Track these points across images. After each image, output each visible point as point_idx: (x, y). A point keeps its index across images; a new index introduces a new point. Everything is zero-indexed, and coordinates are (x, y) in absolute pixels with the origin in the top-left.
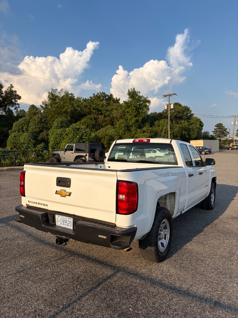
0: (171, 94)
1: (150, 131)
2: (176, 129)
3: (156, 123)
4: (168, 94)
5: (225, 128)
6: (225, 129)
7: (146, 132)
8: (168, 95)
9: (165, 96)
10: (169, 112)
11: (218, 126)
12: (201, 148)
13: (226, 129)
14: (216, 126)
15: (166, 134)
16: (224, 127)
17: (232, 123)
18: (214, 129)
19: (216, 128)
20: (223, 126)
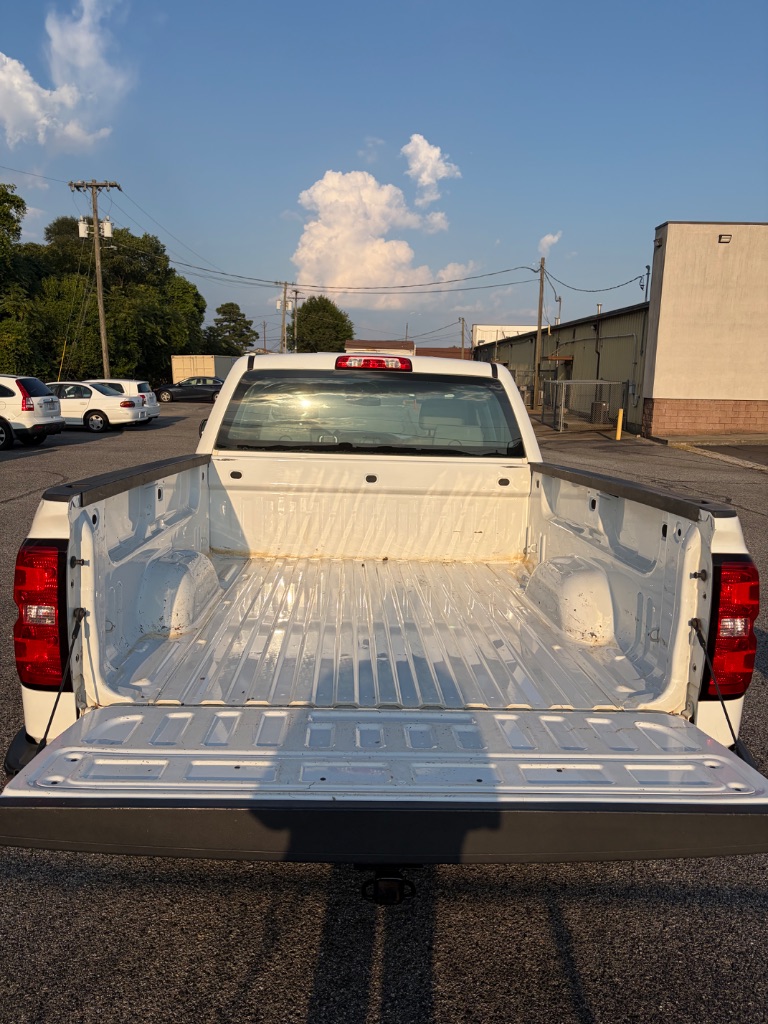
0: (100, 181)
1: (27, 315)
2: (123, 315)
3: (50, 283)
4: (90, 182)
5: (247, 319)
6: (245, 322)
7: (14, 317)
8: (87, 186)
9: (78, 187)
10: (97, 249)
11: (224, 313)
12: (210, 382)
13: (250, 323)
14: (219, 311)
15: (90, 329)
16: (244, 316)
17: (279, 305)
18: (215, 320)
19: (220, 317)
20: (242, 312)
